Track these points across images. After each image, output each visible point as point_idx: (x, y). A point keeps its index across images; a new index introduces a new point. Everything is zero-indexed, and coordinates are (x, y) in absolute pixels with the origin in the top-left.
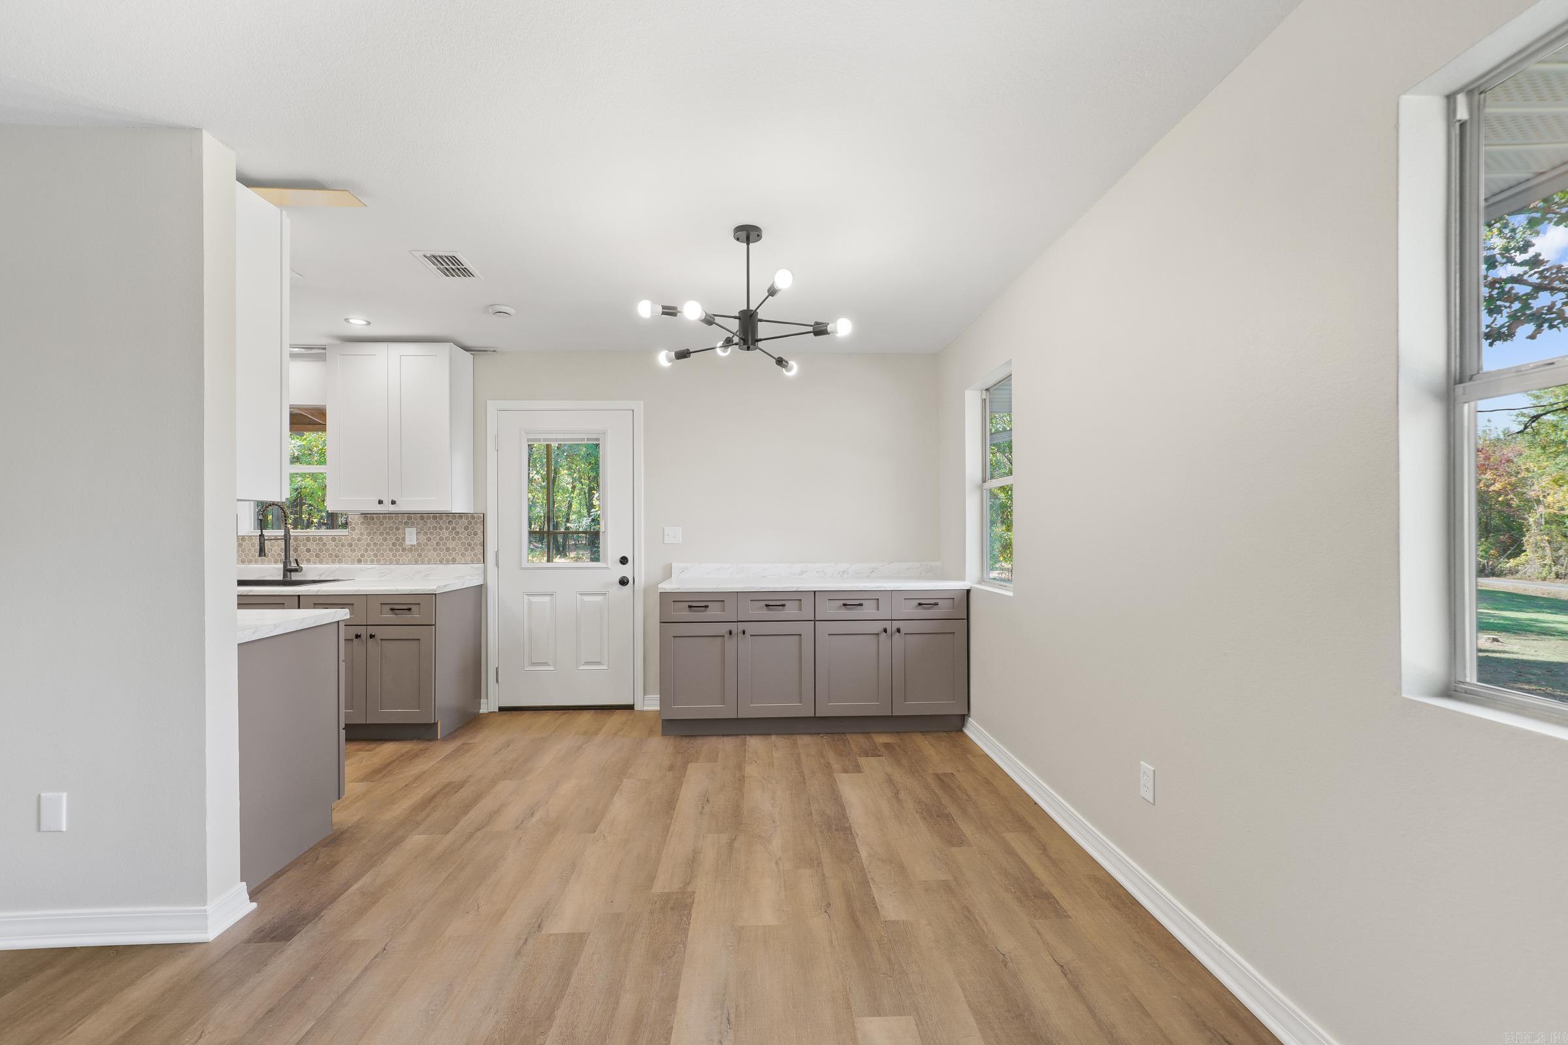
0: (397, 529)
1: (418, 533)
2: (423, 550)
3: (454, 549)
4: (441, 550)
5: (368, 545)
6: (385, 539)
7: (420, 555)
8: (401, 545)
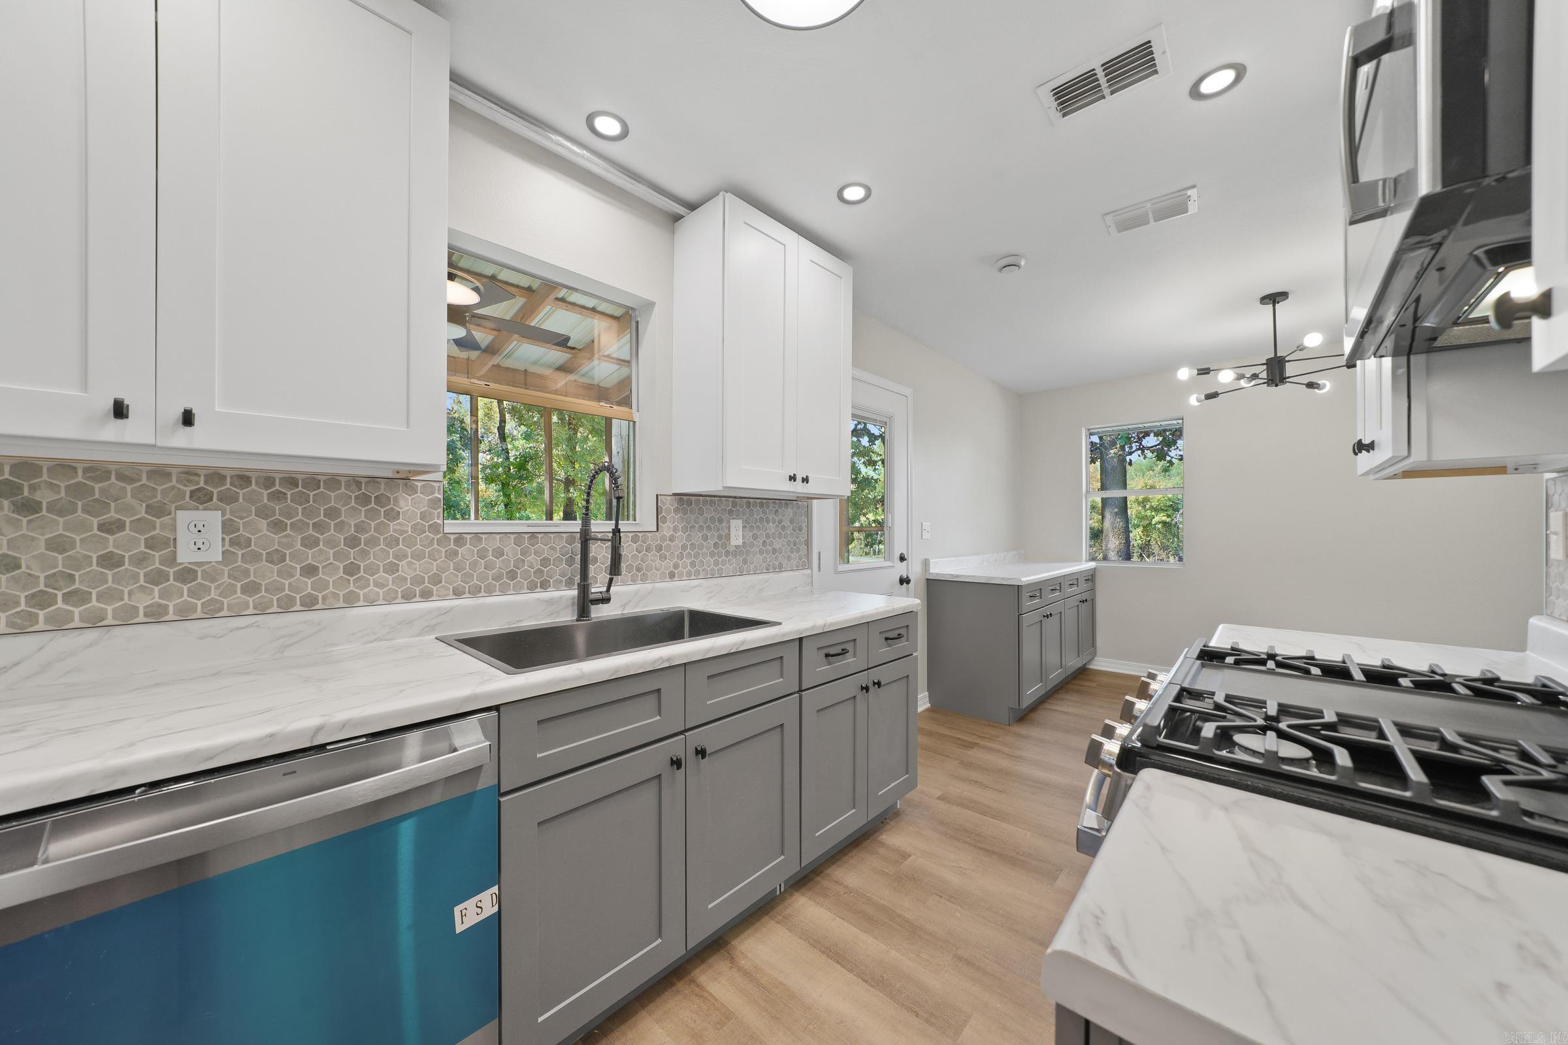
0: (721, 521)
1: (744, 527)
2: (748, 552)
3: (780, 551)
4: (767, 552)
5: (684, 547)
6: (705, 538)
7: (745, 561)
8: (724, 546)
